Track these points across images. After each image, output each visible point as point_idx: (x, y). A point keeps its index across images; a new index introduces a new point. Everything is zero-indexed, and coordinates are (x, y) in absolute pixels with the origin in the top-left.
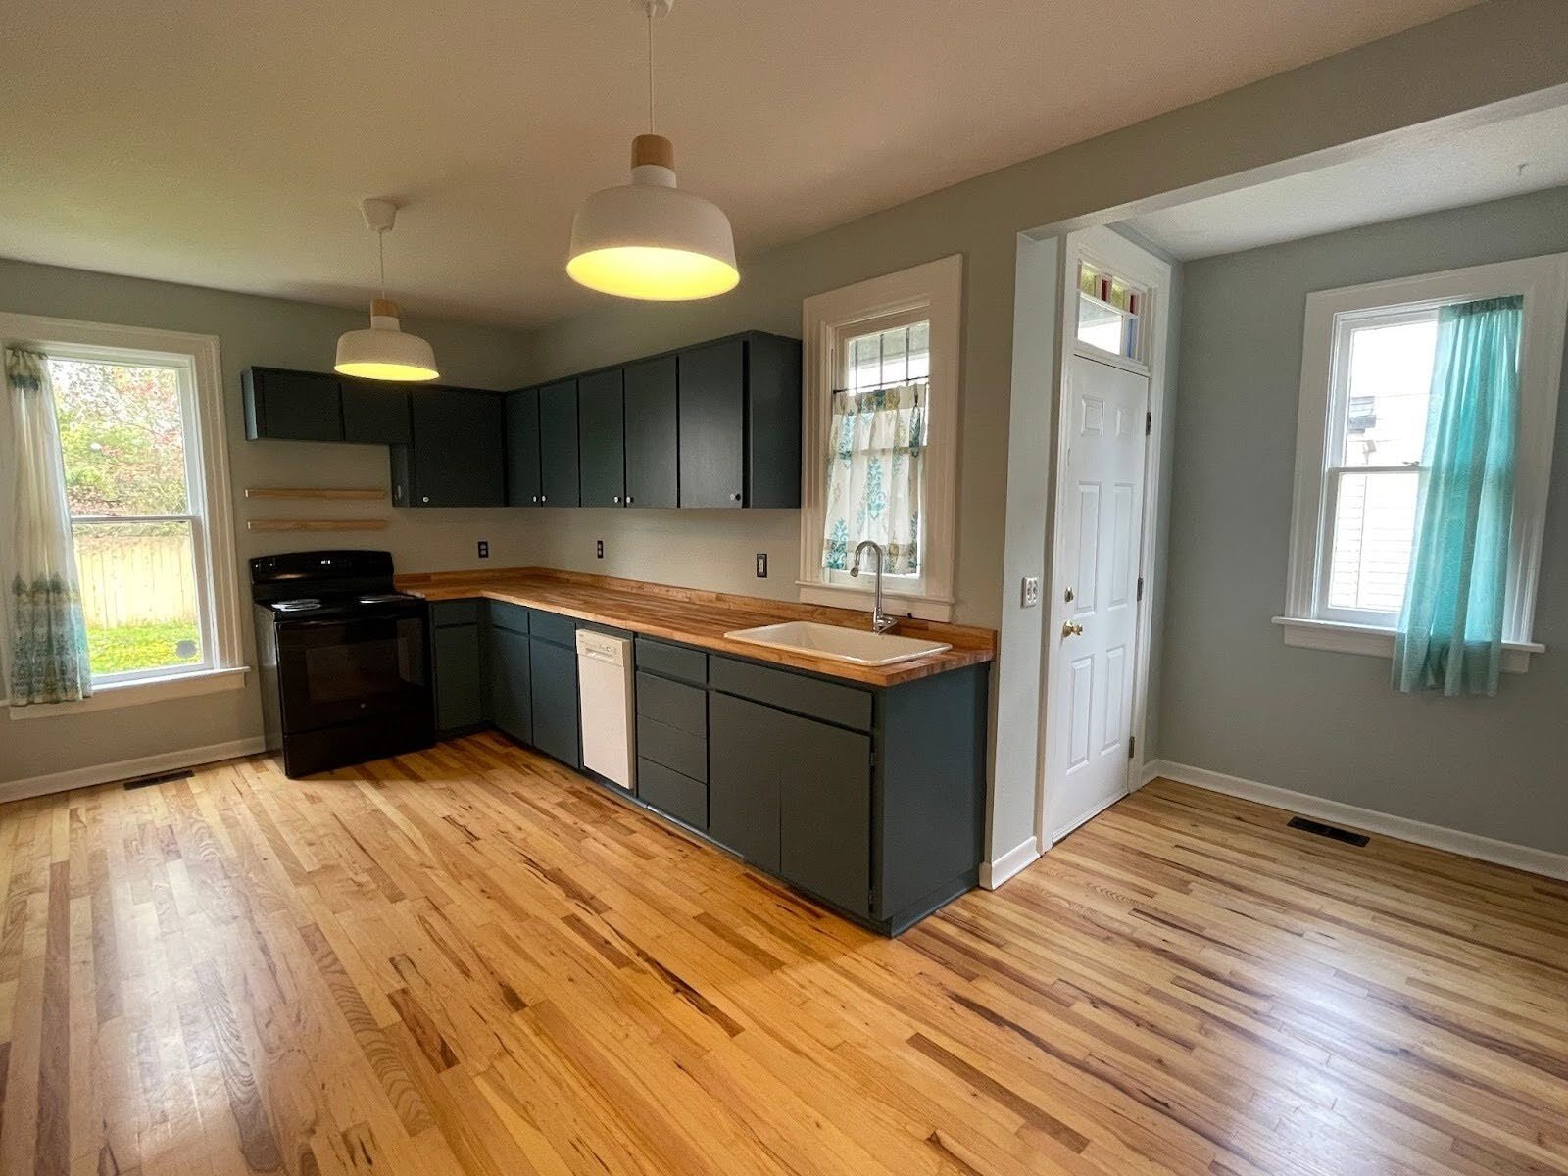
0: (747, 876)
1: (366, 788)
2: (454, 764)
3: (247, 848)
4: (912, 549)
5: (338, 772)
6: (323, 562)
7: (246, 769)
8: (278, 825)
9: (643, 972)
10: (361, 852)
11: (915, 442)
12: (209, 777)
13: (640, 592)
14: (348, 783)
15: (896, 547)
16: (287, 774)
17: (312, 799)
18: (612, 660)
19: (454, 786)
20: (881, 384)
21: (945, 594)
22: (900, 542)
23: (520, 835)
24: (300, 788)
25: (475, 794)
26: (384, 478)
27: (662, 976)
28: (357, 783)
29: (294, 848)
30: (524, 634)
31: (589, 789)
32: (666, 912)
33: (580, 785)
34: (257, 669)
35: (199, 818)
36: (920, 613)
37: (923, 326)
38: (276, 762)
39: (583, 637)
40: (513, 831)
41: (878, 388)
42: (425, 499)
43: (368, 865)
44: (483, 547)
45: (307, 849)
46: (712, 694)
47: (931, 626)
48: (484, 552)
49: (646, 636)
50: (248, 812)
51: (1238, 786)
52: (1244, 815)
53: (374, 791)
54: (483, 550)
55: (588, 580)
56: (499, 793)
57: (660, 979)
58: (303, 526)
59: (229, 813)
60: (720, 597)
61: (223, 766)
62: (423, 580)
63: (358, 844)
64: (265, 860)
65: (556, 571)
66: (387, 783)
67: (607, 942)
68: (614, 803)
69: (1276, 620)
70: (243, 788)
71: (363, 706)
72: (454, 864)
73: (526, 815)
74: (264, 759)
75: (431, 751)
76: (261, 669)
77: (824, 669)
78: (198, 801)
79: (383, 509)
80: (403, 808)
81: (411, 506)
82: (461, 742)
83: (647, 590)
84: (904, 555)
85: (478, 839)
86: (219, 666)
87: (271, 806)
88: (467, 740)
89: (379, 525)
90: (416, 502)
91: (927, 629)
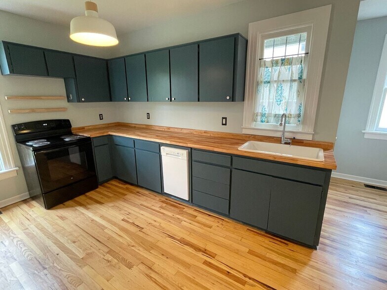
0: (248, 229)
1: (81, 209)
2: (111, 195)
3: (45, 249)
4: (299, 116)
5: (67, 203)
6: (44, 125)
7: (25, 207)
8: (54, 234)
9: (255, 286)
10: (98, 242)
11: (300, 78)
12: (9, 213)
13: (169, 130)
14: (72, 208)
15: (291, 115)
16: (46, 208)
17: (62, 218)
18: (180, 158)
19: (117, 204)
20: (285, 56)
21: (311, 131)
22: (292, 113)
23: (158, 224)
24: (54, 213)
25: (127, 207)
26: (63, 92)
27: (262, 286)
28: (76, 208)
29: (67, 245)
30: (132, 148)
31: (166, 199)
32: (237, 252)
33: (163, 198)
34: (21, 168)
35: (15, 236)
36: (298, 137)
37: (305, 35)
38: (37, 202)
39: (164, 150)
40: (153, 222)
41: (284, 58)
42: (83, 99)
43: (106, 250)
44: (101, 116)
45: (73, 244)
46: (233, 170)
47: (305, 142)
48: (101, 118)
49: (195, 149)
50: (36, 229)
51: (344, 176)
52: (353, 185)
53: (86, 211)
54: (101, 117)
55: (144, 126)
56: (135, 205)
57: (261, 287)
58: (33, 111)
59: (27, 231)
60: (205, 132)
61: (14, 207)
62: (82, 129)
63: (96, 239)
64: (58, 254)
65: (129, 124)
66: (89, 206)
67: (229, 272)
68: (180, 204)
69: (363, 131)
70: (29, 217)
71: (72, 178)
72: (141, 243)
73: (151, 214)
74: (30, 201)
75: (97, 189)
76: (24, 168)
77: (299, 163)
78: (10, 226)
79: (64, 103)
80: (102, 217)
81: (78, 102)
82: (106, 184)
83: (171, 130)
84: (294, 118)
85: (143, 228)
86: (4, 168)
87: (45, 224)
88: (109, 184)
89: (64, 109)
90: (79, 101)
91: (303, 143)
